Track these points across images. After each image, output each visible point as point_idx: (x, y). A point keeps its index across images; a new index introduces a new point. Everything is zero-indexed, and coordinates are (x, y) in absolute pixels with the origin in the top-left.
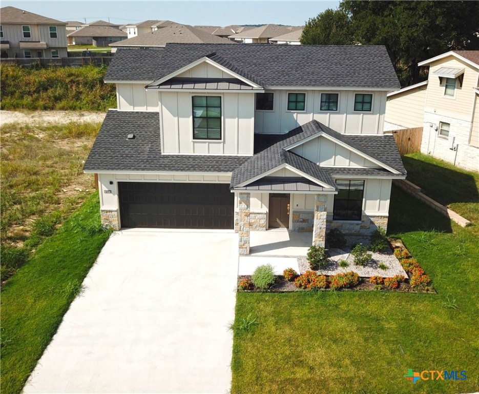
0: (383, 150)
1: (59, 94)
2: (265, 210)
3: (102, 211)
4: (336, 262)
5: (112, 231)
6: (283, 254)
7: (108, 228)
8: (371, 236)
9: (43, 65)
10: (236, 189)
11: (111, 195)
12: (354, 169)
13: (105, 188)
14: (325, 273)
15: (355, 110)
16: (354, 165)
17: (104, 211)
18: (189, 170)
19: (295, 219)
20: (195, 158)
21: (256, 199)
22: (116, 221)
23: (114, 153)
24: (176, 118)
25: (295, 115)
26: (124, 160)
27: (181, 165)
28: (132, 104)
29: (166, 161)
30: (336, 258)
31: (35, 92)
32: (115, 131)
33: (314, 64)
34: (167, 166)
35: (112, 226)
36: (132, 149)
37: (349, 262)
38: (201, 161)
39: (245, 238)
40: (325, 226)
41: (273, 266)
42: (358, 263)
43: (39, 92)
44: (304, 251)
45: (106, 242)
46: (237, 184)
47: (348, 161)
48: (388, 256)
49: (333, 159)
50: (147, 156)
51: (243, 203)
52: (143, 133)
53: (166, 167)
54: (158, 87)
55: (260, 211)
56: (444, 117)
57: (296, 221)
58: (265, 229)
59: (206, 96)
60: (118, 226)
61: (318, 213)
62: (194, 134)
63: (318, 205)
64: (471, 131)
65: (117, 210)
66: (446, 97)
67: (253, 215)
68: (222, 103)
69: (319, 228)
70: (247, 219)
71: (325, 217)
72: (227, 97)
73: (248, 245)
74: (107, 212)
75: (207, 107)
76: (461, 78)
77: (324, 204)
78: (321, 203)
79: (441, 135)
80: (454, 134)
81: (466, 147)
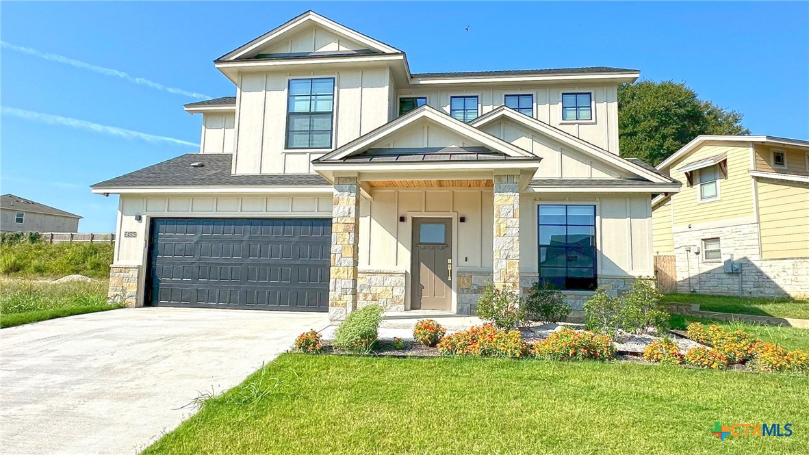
2: (404, 267)
7: (118, 301)
15: (563, 120)
17: (116, 268)
18: (264, 184)
19: (463, 286)
22: (133, 288)
34: (230, 182)
35: (125, 298)
39: (343, 283)
51: (341, 201)
55: (393, 268)
56: (707, 231)
57: (465, 291)
58: (402, 306)
59: (312, 79)
60: (136, 299)
61: (500, 221)
62: (288, 141)
63: (499, 203)
64: (760, 238)
65: (139, 267)
66: (703, 201)
67: (380, 277)
68: (336, 88)
69: (505, 257)
70: (349, 238)
71: (515, 231)
72: (344, 78)
73: (348, 298)
74: (121, 272)
75: (311, 95)
76: (723, 165)
77: (510, 202)
78: (506, 198)
79: (707, 260)
80: (731, 251)
81: (757, 264)
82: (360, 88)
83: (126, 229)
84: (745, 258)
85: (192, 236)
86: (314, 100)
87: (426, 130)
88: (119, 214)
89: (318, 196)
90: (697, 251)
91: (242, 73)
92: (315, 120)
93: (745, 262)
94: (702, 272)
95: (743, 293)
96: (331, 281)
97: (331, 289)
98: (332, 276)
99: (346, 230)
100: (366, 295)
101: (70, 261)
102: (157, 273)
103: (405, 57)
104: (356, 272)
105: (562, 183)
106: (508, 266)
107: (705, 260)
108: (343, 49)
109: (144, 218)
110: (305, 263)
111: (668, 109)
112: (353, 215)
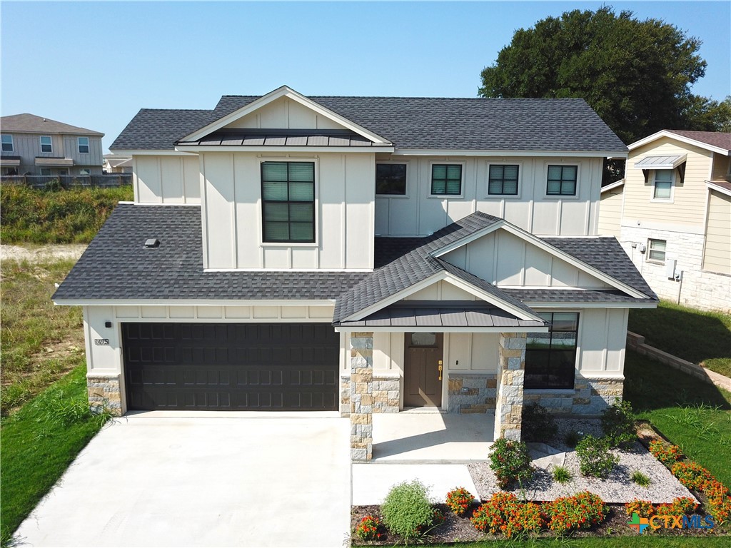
0: (603, 260)
1: (81, 222)
2: (398, 372)
3: (91, 379)
4: (544, 471)
5: (109, 417)
6: (439, 458)
7: (101, 411)
8: (602, 418)
9: (65, 185)
10: (346, 324)
11: (107, 348)
12: (562, 292)
13: (96, 336)
14: (530, 495)
15: (547, 194)
16: (559, 285)
17: (93, 379)
18: (253, 296)
19: (454, 389)
20: (265, 276)
21: (380, 351)
22: (115, 397)
23: (117, 269)
24: (232, 204)
25: (444, 203)
26: (134, 281)
27: (239, 289)
28: (161, 193)
29: (211, 283)
30: (541, 463)
31: (46, 219)
32: (125, 234)
33: (472, 121)
34: (213, 290)
35: (109, 408)
36: (151, 262)
37: (570, 470)
38: (277, 282)
39: (363, 428)
40: (521, 399)
41: (426, 485)
42: (589, 472)
43: (52, 220)
44: (482, 451)
45: (91, 438)
46: (347, 315)
47: (548, 277)
48: (639, 457)
49: (521, 274)
50: (177, 274)
51: (358, 354)
52: (175, 237)
53: (210, 291)
54: (197, 143)
56: (655, 231)
57: (456, 393)
58: (397, 408)
59: (287, 163)
60: (121, 408)
61: (508, 372)
62: (264, 232)
63: (508, 356)
64: (705, 249)
65: (119, 376)
66: (656, 200)
68: (316, 174)
70: (368, 388)
71: (521, 380)
72: (325, 163)
73: (368, 441)
74: (98, 382)
75: (288, 181)
76: (682, 168)
77: (518, 355)
78: (514, 351)
79: (651, 260)
80: (676, 255)
90: (642, 250)
95: (680, 299)
105: (552, 297)
107: (648, 259)
108: (321, 127)
109: (115, 324)
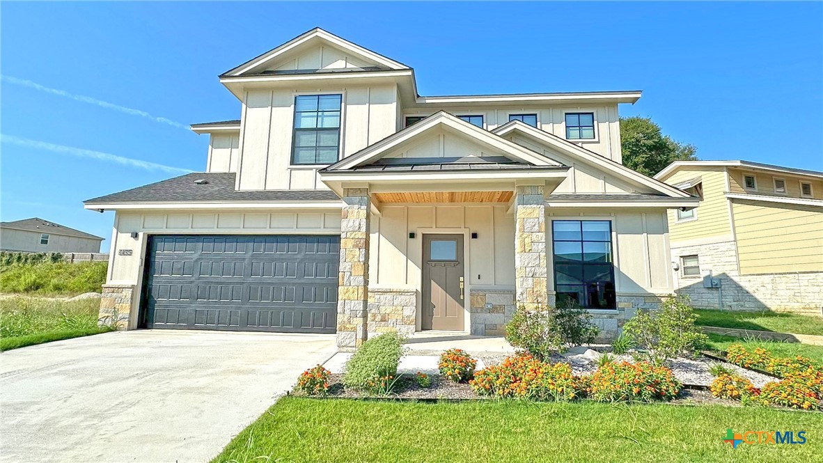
2: (414, 285)
15: (567, 139)
17: (108, 288)
22: (125, 309)
35: (117, 320)
39: (352, 304)
51: (351, 215)
55: (404, 287)
56: (685, 249)
57: (479, 310)
58: (413, 327)
59: (319, 95)
60: (129, 321)
61: (524, 236)
62: (293, 156)
63: (523, 216)
64: (737, 254)
65: (133, 287)
66: (681, 221)
67: (389, 296)
68: (343, 104)
69: (531, 275)
70: (359, 254)
71: (542, 246)
72: (352, 94)
73: (358, 322)
74: (113, 292)
75: (318, 111)
76: (698, 188)
77: (535, 214)
78: (529, 211)
79: (686, 276)
80: (710, 266)
81: (736, 279)
82: (367, 104)
83: (121, 246)
84: (724, 273)
85: (192, 253)
86: (320, 116)
87: (442, 139)
88: (115, 230)
89: (325, 212)
90: (676, 267)
91: (248, 90)
92: (322, 136)
93: (724, 277)
94: (682, 287)
95: (723, 306)
96: (339, 303)
97: (339, 311)
98: (340, 297)
99: (355, 246)
100: (374, 316)
101: (88, 279)
102: (154, 293)
103: (413, 73)
104: (366, 291)
105: (577, 197)
106: (534, 285)
107: (684, 276)
108: (350, 66)
109: (141, 235)
110: (310, 282)
111: (637, 141)
112: (364, 229)
